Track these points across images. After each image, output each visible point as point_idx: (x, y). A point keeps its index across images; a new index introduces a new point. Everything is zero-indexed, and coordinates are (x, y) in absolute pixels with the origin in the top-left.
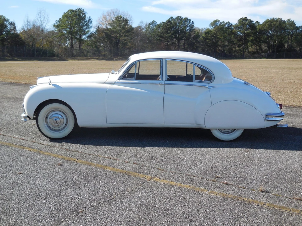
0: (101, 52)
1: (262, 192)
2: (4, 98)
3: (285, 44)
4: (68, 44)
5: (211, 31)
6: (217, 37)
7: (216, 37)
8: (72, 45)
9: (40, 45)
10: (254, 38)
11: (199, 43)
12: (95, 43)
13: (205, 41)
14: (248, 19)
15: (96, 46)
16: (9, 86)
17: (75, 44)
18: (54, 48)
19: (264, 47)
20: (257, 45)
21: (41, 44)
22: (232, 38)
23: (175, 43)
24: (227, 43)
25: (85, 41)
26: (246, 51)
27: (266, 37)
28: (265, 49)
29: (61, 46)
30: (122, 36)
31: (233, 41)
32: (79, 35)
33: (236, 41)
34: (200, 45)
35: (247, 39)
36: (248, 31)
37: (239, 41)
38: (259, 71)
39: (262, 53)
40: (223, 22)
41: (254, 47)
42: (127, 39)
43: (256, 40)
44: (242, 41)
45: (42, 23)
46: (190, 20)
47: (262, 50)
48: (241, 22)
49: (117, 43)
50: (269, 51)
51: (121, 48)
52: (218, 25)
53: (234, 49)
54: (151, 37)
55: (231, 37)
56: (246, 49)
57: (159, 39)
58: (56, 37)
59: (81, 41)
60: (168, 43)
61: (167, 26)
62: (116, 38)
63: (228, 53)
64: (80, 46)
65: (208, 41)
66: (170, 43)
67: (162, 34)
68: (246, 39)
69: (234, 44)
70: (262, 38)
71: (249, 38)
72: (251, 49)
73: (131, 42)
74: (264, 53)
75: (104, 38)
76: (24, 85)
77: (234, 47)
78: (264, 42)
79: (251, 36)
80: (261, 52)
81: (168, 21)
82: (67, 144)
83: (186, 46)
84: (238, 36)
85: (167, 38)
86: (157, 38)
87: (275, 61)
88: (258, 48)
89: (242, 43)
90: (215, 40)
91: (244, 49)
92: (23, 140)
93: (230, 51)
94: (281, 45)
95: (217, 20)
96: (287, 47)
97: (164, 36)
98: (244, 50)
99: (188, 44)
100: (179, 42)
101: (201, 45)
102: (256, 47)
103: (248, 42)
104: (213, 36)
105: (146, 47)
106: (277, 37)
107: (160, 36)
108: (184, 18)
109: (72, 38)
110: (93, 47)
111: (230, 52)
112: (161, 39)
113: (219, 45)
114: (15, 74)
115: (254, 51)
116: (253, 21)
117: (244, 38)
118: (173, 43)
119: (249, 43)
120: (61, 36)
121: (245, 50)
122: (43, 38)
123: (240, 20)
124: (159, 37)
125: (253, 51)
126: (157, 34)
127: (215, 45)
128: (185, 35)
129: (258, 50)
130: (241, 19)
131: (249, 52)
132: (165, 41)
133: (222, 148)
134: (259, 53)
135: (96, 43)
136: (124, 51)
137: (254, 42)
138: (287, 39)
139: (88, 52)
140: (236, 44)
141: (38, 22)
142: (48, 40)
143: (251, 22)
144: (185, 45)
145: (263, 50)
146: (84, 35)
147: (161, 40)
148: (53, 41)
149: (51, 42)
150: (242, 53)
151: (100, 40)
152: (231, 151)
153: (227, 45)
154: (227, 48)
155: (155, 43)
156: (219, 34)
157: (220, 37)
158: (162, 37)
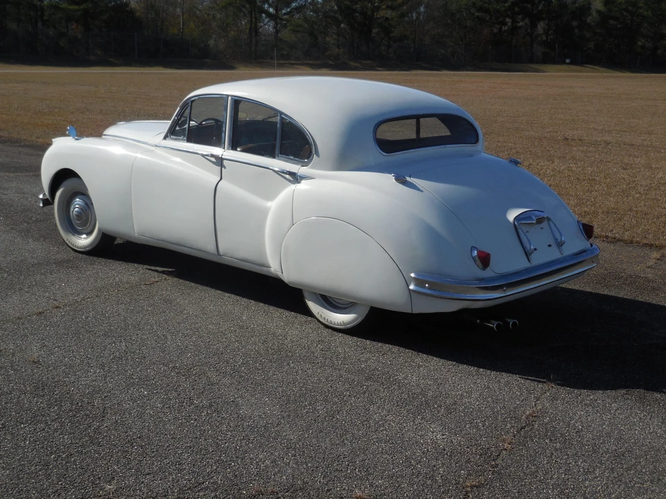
6: (637, 12)
7: (633, 14)
11: (589, 27)
13: (605, 22)
18: (209, 37)
21: (180, 26)
30: (379, 9)
42: (391, 16)
57: (478, 17)
58: (214, 10)
60: (503, 28)
62: (364, 14)
64: (276, 32)
65: (612, 22)
85: (498, 15)
86: (473, 14)
90: (632, 21)
97: (492, 10)
99: (557, 32)
100: (534, 25)
104: (626, 10)
107: (481, 9)
118: (516, 28)
122: (185, 13)
124: (478, 11)
126: (474, 4)
139: (292, 48)
142: (196, 18)
146: (284, 6)
147: (484, 20)
148: (207, 21)
149: (204, 23)
155: (467, 27)
156: (641, 5)
157: (645, 13)
158: (487, 11)
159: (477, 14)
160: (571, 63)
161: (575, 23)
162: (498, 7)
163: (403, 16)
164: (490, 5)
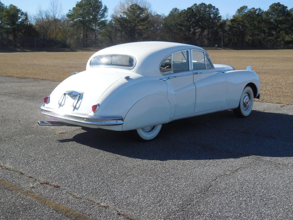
5: (237, 19)
6: (244, 25)
8: (86, 36)
10: (288, 26)
13: (232, 29)
14: (281, 5)
18: (66, 39)
36: (280, 18)
37: (271, 29)
40: (253, 8)
45: (55, 13)
46: (214, 7)
48: (272, 8)
52: (246, 11)
53: (266, 38)
57: (179, 28)
58: (68, 27)
61: (188, 14)
63: (257, 43)
64: (95, 36)
67: (182, 22)
72: (287, 38)
81: (189, 9)
83: (210, 36)
95: (245, 6)
97: (184, 25)
98: (276, 39)
99: (212, 34)
100: (203, 31)
104: (240, 24)
107: (180, 25)
108: (207, 5)
109: (84, 28)
112: (182, 28)
113: (247, 34)
116: (287, 7)
117: (277, 27)
120: (73, 26)
122: (56, 28)
123: (271, 5)
126: (177, 23)
127: (242, 33)
130: (273, 4)
140: (268, 33)
141: (51, 12)
143: (284, 8)
147: (181, 30)
148: (67, 31)
156: (246, 22)
161: (220, 30)
162: (187, 24)
163: (147, 28)
164: (183, 23)
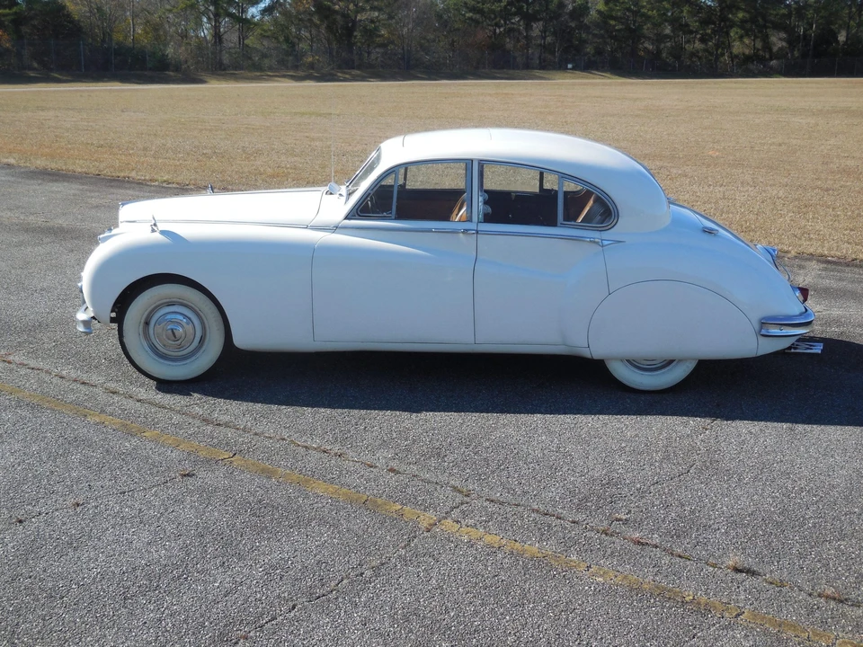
0: (304, 54)
1: (737, 570)
2: (27, 229)
3: (839, 32)
4: (205, 31)
6: (640, 11)
7: (635, 13)
8: (218, 37)
9: (126, 37)
10: (747, 16)
11: (587, 28)
12: (284, 28)
13: (606, 23)
15: (287, 40)
16: (40, 182)
17: (225, 32)
18: (166, 45)
19: (778, 41)
20: (756, 37)
21: (129, 32)
22: (685, 14)
23: (519, 31)
24: (668, 31)
25: (256, 24)
26: (723, 55)
27: (785, 11)
28: (781, 49)
29: (186, 36)
30: (363, 9)
31: (687, 25)
32: (239, 6)
33: (694, 25)
34: (590, 36)
35: (729, 19)
37: (705, 23)
38: (757, 121)
39: (771, 59)
41: (746, 41)
42: (377, 17)
43: (753, 20)
44: (714, 23)
47: (770, 50)
49: (349, 31)
50: (793, 55)
51: (359, 44)
53: (689, 47)
54: (447, 10)
55: (682, 12)
56: (723, 49)
57: (470, 19)
58: (170, 11)
59: (246, 24)
60: (498, 31)
62: (345, 16)
63: (670, 60)
64: (242, 37)
65: (612, 22)
66: (502, 30)
67: (479, 3)
68: (724, 19)
69: (691, 32)
70: (771, 14)
71: (733, 14)
72: (738, 48)
73: (390, 25)
74: (777, 58)
75: (311, 14)
76: (81, 178)
77: (688, 42)
78: (778, 27)
79: (739, 9)
80: (767, 56)
82: (205, 398)
83: (549, 39)
84: (701, 8)
85: (493, 16)
86: (464, 15)
87: (808, 83)
88: (759, 44)
89: (712, 29)
90: (635, 22)
91: (717, 46)
92: (83, 383)
93: (677, 52)
94: (828, 36)
96: (845, 43)
97: (486, 10)
98: (717, 50)
99: (555, 34)
100: (528, 27)
101: (595, 35)
102: (754, 40)
103: (731, 27)
104: (629, 9)
105: (434, 41)
106: (817, 11)
107: (473, 10)
109: (217, 15)
110: (279, 42)
111: (677, 57)
112: (478, 16)
113: (645, 37)
114: (56, 136)
115: (747, 52)
117: (720, 16)
118: (511, 30)
119: (735, 29)
120: (186, 9)
121: (720, 51)
122: (135, 16)
124: (470, 11)
125: (744, 54)
126: (466, 3)
127: (634, 34)
128: (547, 5)
129: (758, 50)
131: (733, 57)
132: (489, 25)
133: (634, 415)
134: (761, 60)
135: (287, 28)
136: (369, 53)
137: (748, 26)
138: (847, 19)
139: (264, 56)
140: (697, 32)
142: (148, 22)
144: (547, 34)
145: (775, 49)
146: (252, 6)
147: (477, 22)
148: (162, 25)
149: (156, 28)
150: (713, 58)
151: (300, 20)
152: (659, 425)
153: (667, 36)
154: (669, 44)
155: (458, 29)
157: (650, 13)
158: (480, 11)
159: (467, 15)
160: (573, 69)
162: (493, 7)
164: (483, 4)
